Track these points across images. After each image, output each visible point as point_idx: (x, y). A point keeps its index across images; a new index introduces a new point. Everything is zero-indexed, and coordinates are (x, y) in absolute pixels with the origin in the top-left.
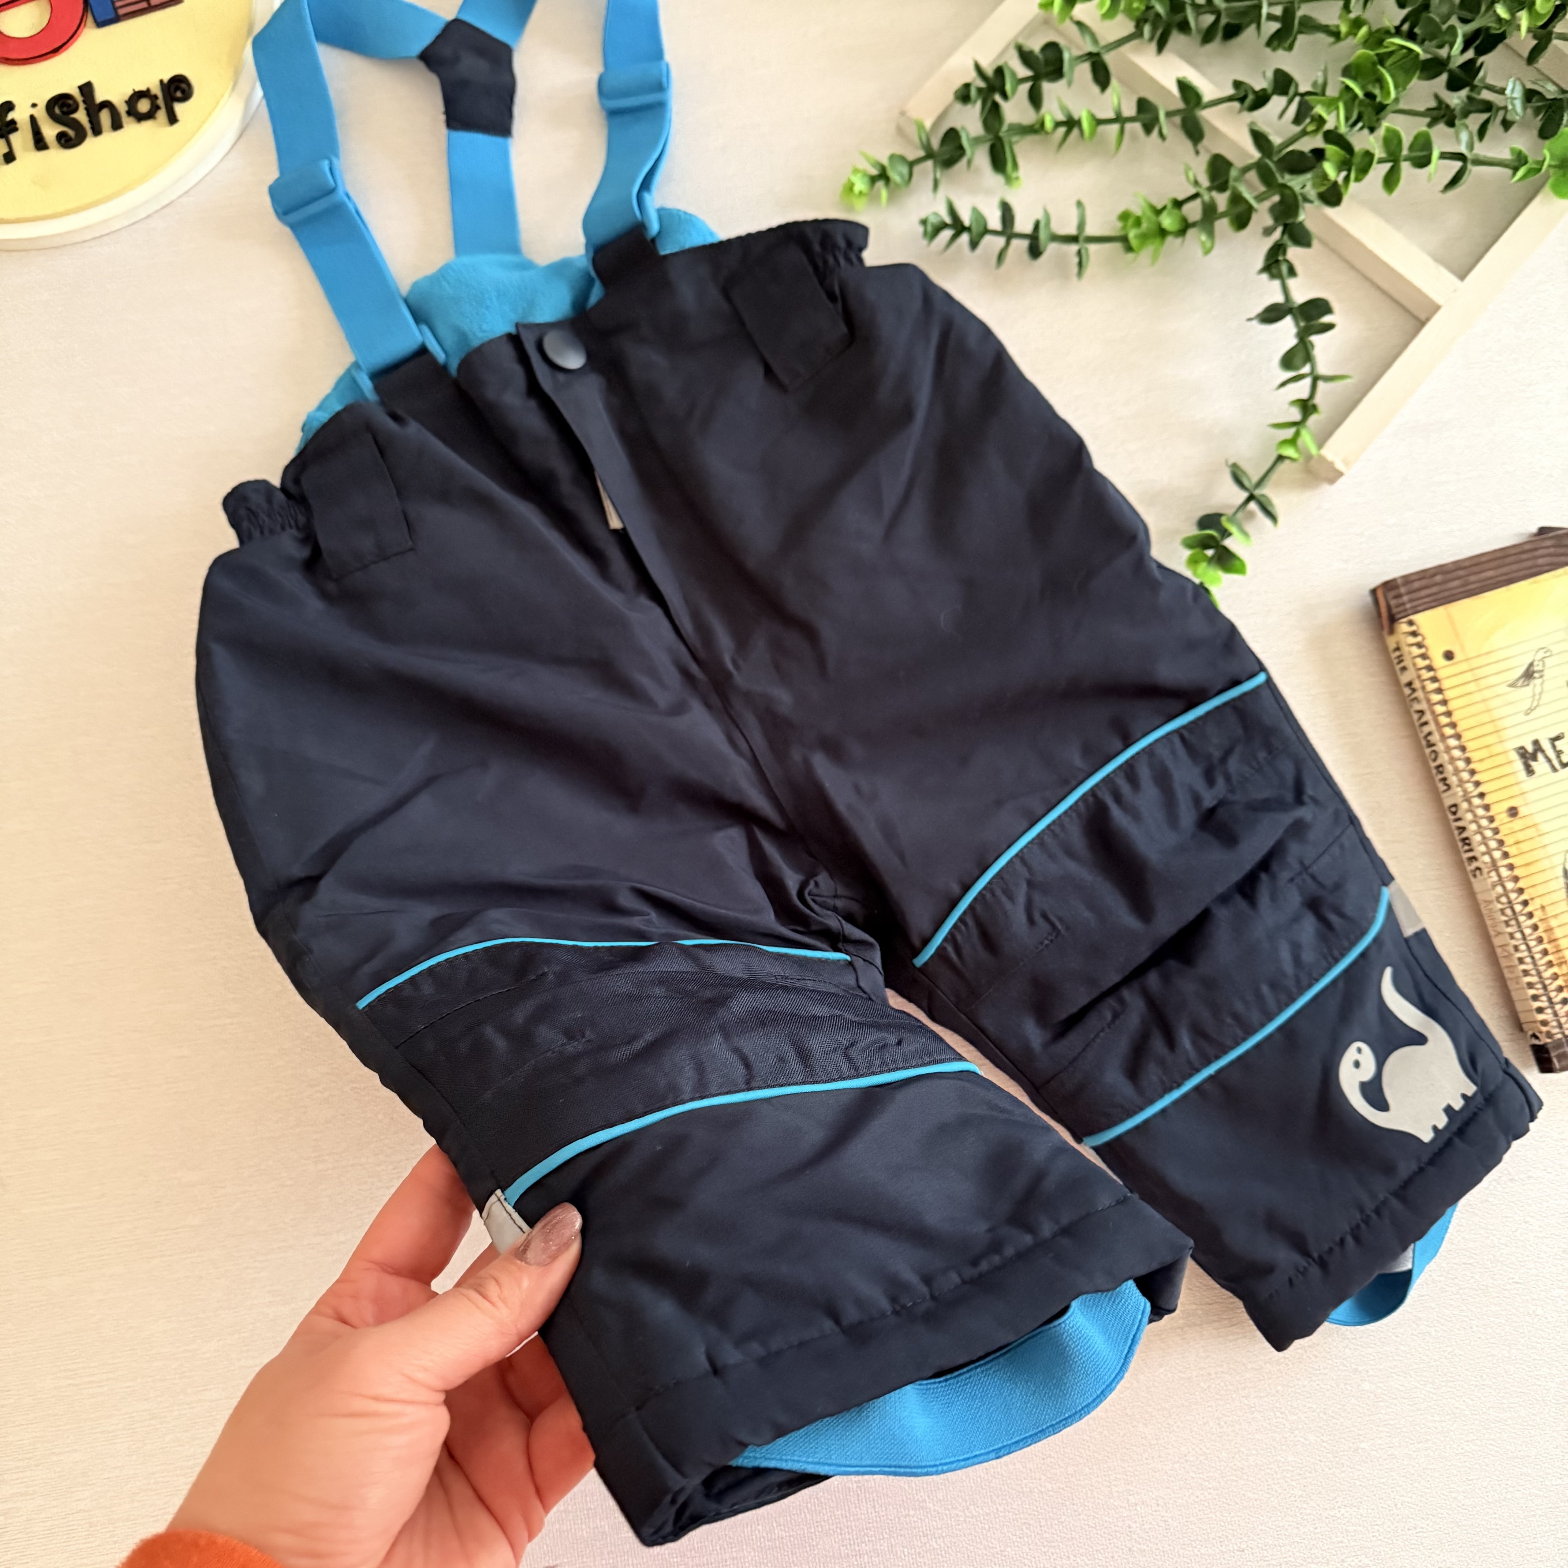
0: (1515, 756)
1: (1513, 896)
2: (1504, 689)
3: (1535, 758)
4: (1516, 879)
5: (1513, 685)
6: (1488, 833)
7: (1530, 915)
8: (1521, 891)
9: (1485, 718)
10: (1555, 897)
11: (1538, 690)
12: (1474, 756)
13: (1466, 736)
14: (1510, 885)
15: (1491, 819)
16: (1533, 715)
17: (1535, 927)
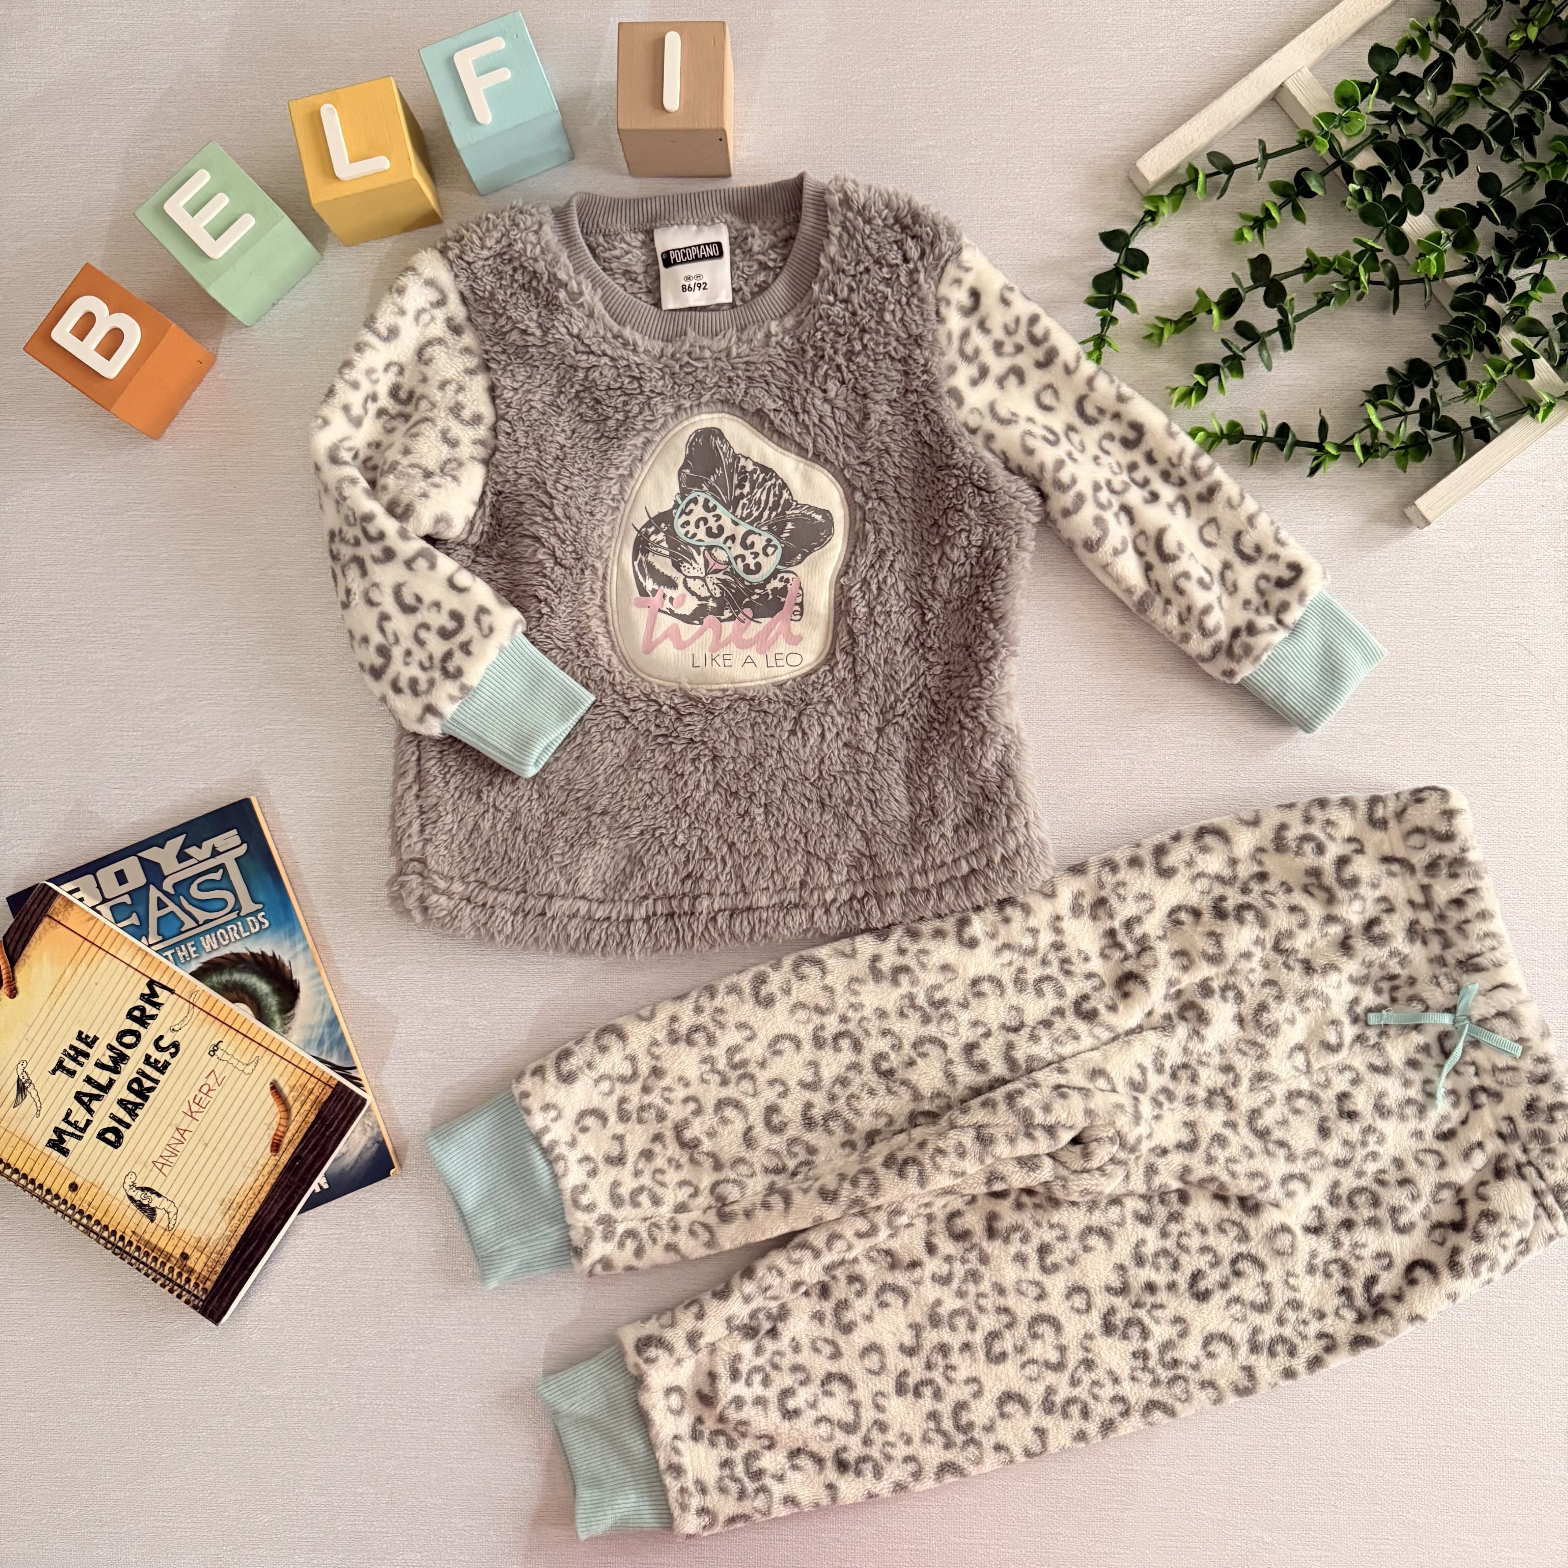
0: (49, 1150)
1: (112, 1239)
2: (13, 1111)
3: (63, 1141)
4: (106, 1228)
5: (16, 1104)
6: (70, 1212)
7: (130, 1243)
8: (114, 1233)
9: (14, 1140)
10: (135, 1220)
11: (34, 1094)
12: (26, 1170)
13: (12, 1161)
14: (105, 1234)
15: (65, 1202)
16: (43, 1112)
17: (138, 1249)
